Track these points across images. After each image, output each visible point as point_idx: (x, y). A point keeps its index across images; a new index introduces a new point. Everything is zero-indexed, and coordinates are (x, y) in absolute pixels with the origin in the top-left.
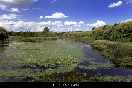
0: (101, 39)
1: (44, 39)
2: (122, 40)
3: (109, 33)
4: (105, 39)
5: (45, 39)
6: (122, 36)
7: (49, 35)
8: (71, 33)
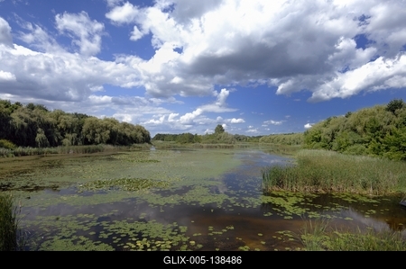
0: (316, 148)
1: (208, 147)
2: (355, 149)
3: (333, 134)
4: (324, 147)
5: (211, 147)
6: (356, 140)
7: (222, 139)
8: (273, 137)
